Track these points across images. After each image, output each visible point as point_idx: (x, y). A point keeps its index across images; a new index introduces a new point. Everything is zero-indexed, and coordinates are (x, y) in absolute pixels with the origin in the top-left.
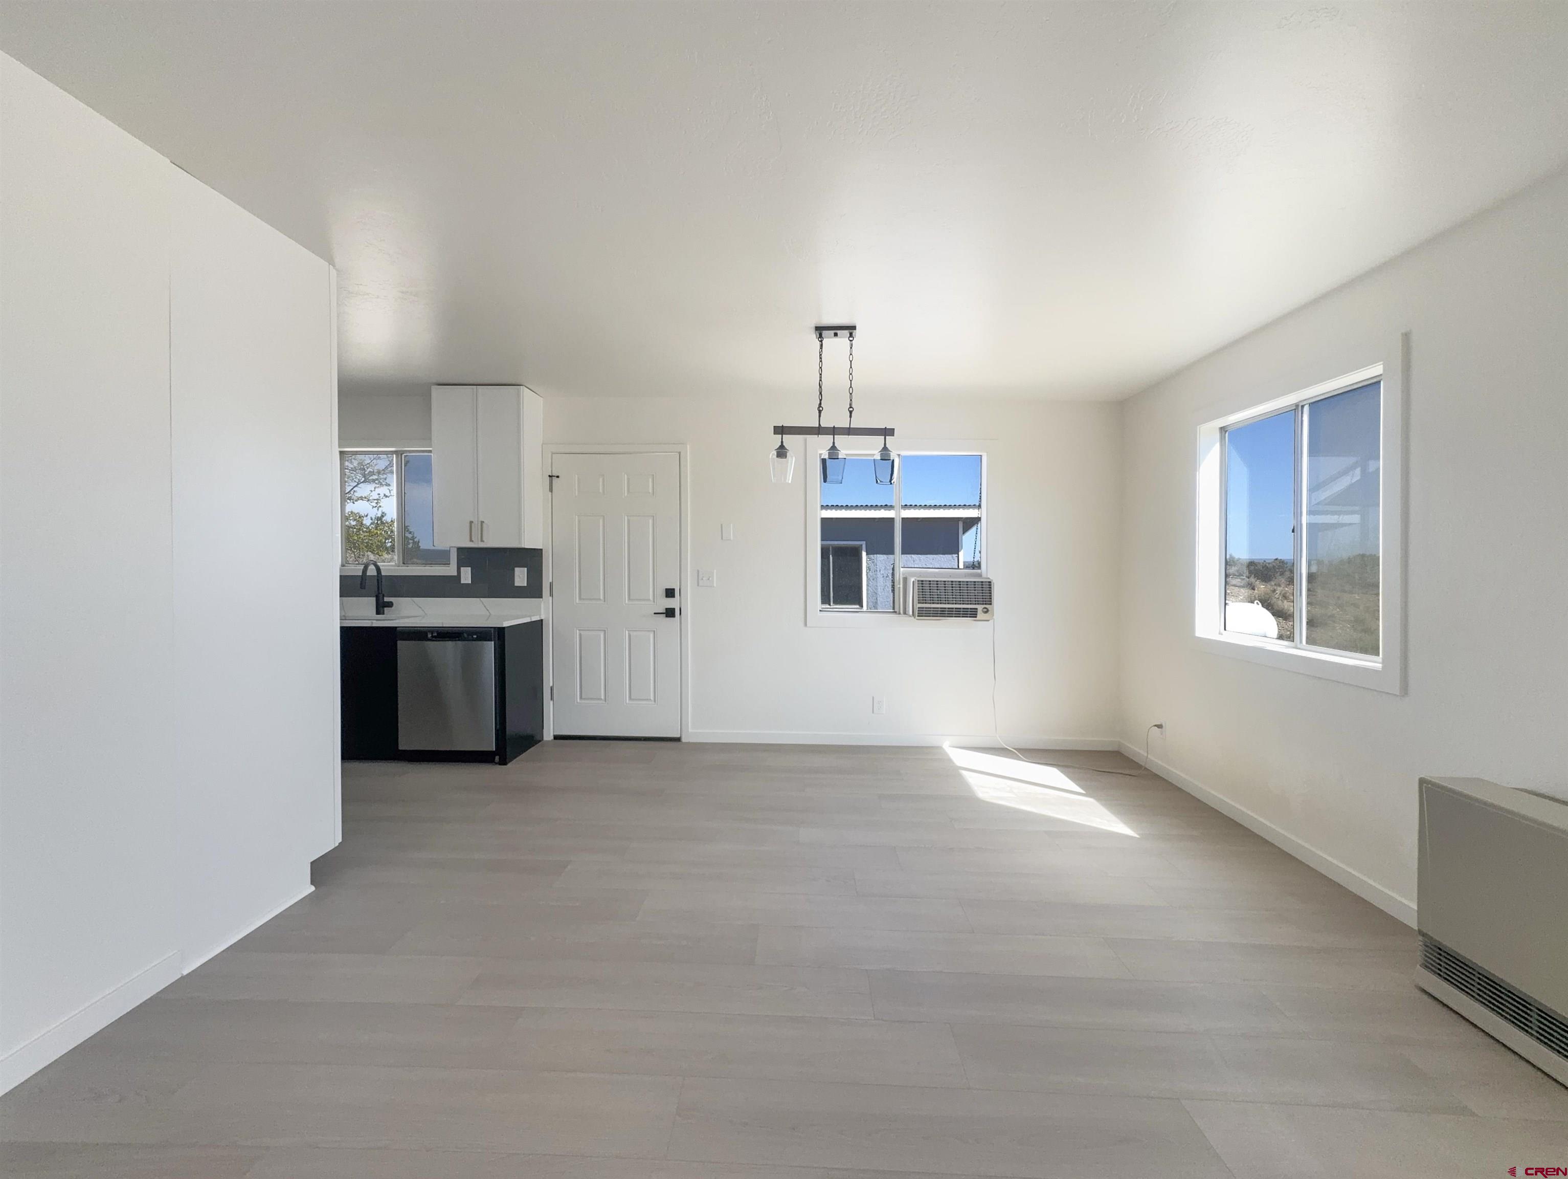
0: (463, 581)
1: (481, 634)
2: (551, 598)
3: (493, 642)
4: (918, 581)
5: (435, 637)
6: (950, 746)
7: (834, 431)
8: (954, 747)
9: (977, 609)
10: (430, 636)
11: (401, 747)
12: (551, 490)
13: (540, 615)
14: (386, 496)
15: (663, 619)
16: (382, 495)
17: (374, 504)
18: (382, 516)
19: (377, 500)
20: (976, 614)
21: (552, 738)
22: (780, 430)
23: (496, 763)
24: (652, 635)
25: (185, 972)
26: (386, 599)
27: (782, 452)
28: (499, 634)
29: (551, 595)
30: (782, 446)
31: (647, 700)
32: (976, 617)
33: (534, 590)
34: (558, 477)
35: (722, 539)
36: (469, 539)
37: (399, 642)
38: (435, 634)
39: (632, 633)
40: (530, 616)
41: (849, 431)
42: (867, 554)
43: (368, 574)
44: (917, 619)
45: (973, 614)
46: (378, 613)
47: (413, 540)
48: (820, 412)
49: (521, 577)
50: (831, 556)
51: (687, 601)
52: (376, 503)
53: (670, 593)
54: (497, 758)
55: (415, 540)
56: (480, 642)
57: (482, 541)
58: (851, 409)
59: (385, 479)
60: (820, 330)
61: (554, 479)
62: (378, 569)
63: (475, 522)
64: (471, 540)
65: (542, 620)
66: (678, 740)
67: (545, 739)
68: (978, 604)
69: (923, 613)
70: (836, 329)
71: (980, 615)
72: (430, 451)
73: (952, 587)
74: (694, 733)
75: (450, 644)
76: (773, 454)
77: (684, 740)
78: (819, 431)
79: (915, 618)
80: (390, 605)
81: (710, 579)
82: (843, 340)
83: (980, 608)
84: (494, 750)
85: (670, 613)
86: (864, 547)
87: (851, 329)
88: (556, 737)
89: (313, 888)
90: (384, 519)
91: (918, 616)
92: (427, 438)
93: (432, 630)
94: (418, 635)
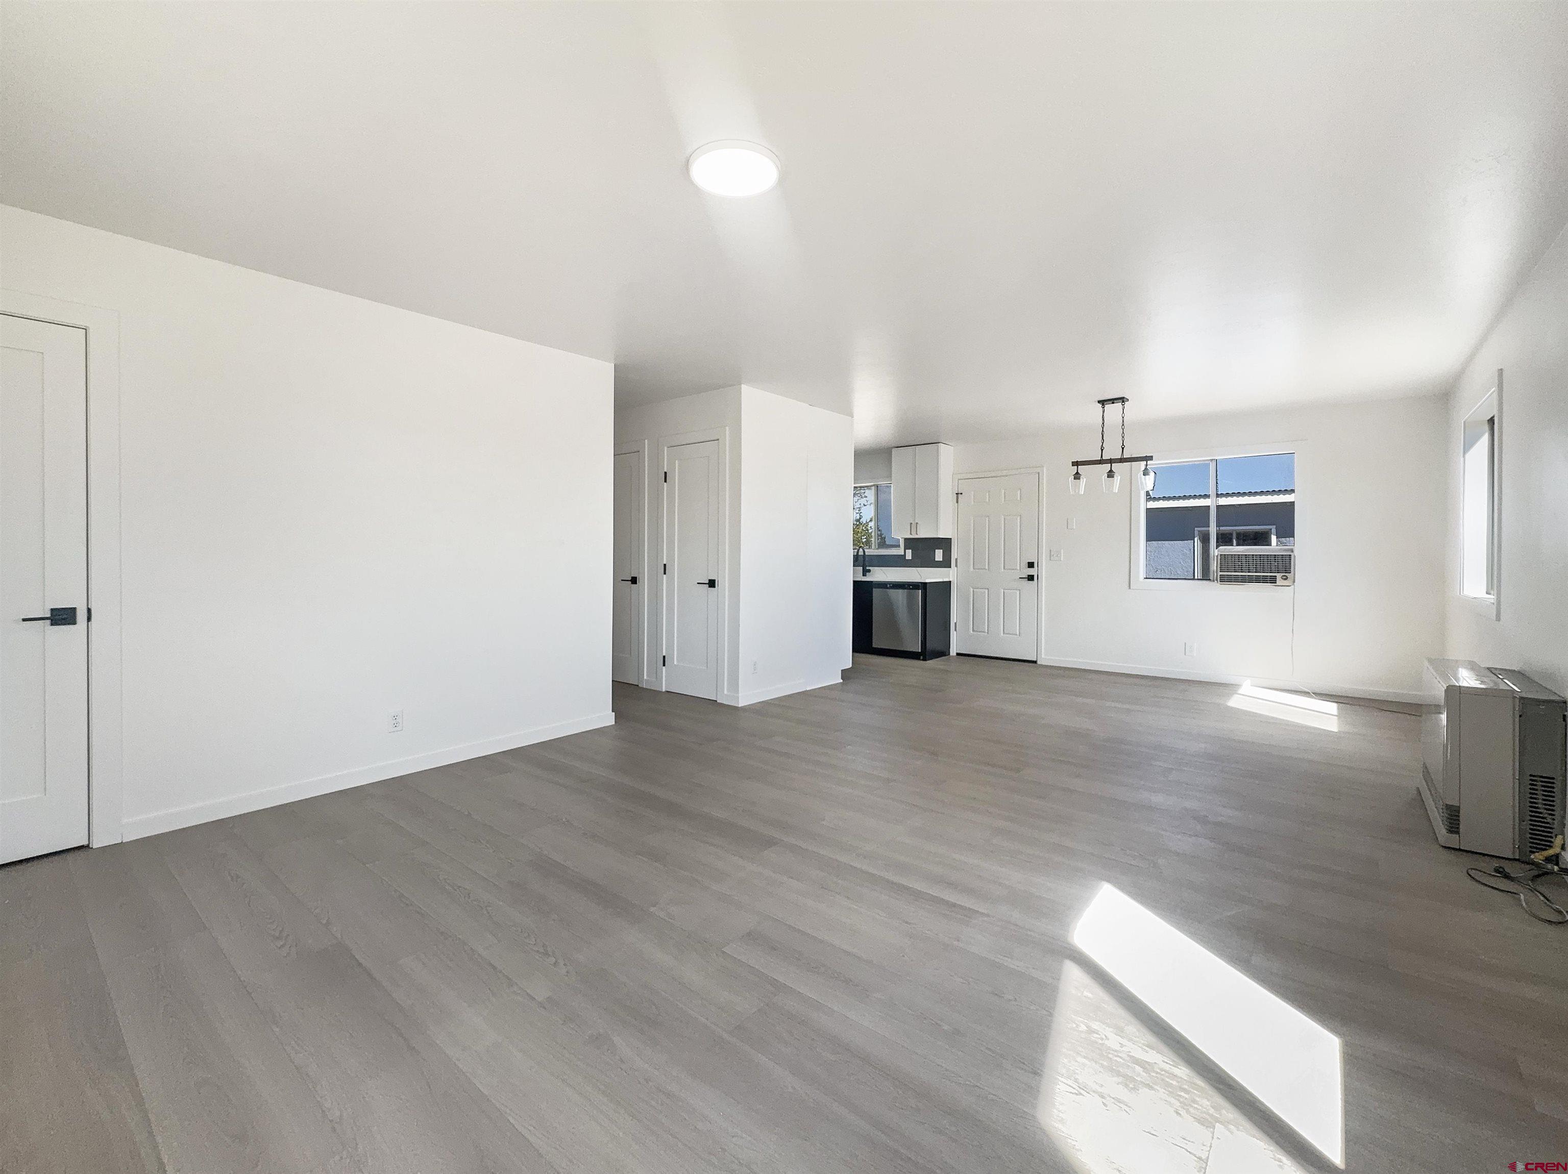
0: (907, 558)
1: (915, 586)
2: (956, 568)
3: (920, 591)
4: (1221, 555)
5: (891, 587)
6: (1251, 686)
7: (1111, 461)
8: (1254, 686)
9: (1276, 576)
10: (888, 586)
11: (874, 646)
12: (957, 502)
13: (949, 577)
14: (865, 505)
15: (1026, 582)
16: (862, 505)
17: (858, 512)
18: (860, 518)
19: (859, 508)
20: (1276, 581)
21: (955, 654)
22: (1076, 464)
23: (921, 660)
24: (1018, 593)
25: (808, 689)
26: (867, 568)
27: (1077, 476)
28: (924, 586)
29: (956, 566)
30: (1077, 473)
31: (1015, 634)
32: (1276, 583)
33: (946, 563)
34: (961, 494)
35: (1067, 528)
36: (909, 533)
37: (874, 589)
38: (891, 585)
39: (1006, 591)
40: (943, 578)
41: (1122, 460)
42: (1277, 538)
43: (860, 554)
44: (1221, 584)
45: (1273, 580)
46: (863, 575)
47: (881, 536)
48: (1102, 450)
49: (939, 555)
50: (1234, 540)
51: (1043, 571)
52: (859, 510)
53: (1031, 565)
54: (922, 658)
55: (882, 536)
56: (913, 591)
57: (917, 534)
58: (1123, 446)
59: (864, 493)
60: (1103, 402)
61: (959, 495)
62: (864, 552)
63: (913, 523)
64: (911, 534)
65: (950, 582)
66: (1035, 662)
67: (951, 654)
68: (1278, 572)
69: (1223, 580)
70: (1113, 401)
71: (1279, 581)
72: (891, 484)
73: (1253, 559)
74: (1044, 659)
75: (900, 591)
76: (1072, 478)
77: (1039, 662)
78: (1101, 462)
79: (1218, 583)
80: (869, 571)
81: (1059, 555)
82: (1118, 405)
83: (1279, 576)
84: (920, 651)
85: (1031, 578)
86: (1274, 531)
87: (1123, 400)
88: (958, 654)
89: (842, 681)
90: (861, 520)
91: (1220, 582)
92: (889, 476)
93: (890, 583)
94: (883, 585)
